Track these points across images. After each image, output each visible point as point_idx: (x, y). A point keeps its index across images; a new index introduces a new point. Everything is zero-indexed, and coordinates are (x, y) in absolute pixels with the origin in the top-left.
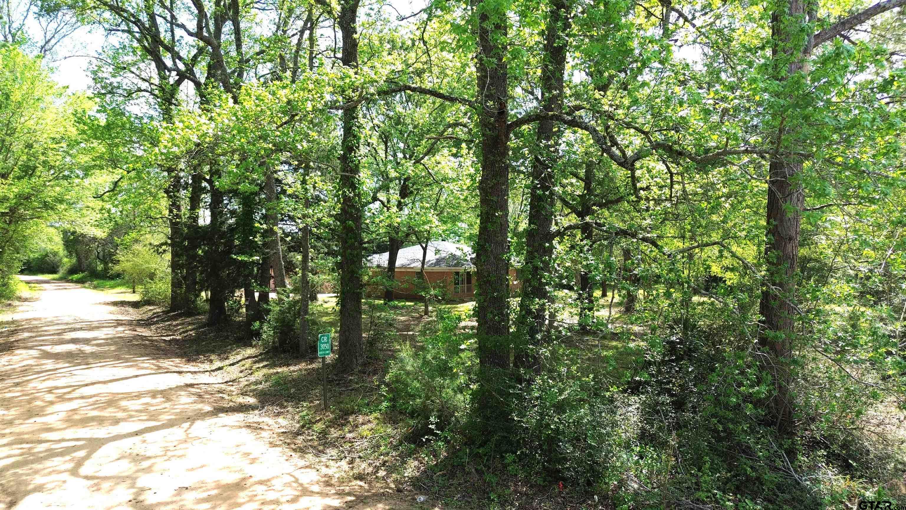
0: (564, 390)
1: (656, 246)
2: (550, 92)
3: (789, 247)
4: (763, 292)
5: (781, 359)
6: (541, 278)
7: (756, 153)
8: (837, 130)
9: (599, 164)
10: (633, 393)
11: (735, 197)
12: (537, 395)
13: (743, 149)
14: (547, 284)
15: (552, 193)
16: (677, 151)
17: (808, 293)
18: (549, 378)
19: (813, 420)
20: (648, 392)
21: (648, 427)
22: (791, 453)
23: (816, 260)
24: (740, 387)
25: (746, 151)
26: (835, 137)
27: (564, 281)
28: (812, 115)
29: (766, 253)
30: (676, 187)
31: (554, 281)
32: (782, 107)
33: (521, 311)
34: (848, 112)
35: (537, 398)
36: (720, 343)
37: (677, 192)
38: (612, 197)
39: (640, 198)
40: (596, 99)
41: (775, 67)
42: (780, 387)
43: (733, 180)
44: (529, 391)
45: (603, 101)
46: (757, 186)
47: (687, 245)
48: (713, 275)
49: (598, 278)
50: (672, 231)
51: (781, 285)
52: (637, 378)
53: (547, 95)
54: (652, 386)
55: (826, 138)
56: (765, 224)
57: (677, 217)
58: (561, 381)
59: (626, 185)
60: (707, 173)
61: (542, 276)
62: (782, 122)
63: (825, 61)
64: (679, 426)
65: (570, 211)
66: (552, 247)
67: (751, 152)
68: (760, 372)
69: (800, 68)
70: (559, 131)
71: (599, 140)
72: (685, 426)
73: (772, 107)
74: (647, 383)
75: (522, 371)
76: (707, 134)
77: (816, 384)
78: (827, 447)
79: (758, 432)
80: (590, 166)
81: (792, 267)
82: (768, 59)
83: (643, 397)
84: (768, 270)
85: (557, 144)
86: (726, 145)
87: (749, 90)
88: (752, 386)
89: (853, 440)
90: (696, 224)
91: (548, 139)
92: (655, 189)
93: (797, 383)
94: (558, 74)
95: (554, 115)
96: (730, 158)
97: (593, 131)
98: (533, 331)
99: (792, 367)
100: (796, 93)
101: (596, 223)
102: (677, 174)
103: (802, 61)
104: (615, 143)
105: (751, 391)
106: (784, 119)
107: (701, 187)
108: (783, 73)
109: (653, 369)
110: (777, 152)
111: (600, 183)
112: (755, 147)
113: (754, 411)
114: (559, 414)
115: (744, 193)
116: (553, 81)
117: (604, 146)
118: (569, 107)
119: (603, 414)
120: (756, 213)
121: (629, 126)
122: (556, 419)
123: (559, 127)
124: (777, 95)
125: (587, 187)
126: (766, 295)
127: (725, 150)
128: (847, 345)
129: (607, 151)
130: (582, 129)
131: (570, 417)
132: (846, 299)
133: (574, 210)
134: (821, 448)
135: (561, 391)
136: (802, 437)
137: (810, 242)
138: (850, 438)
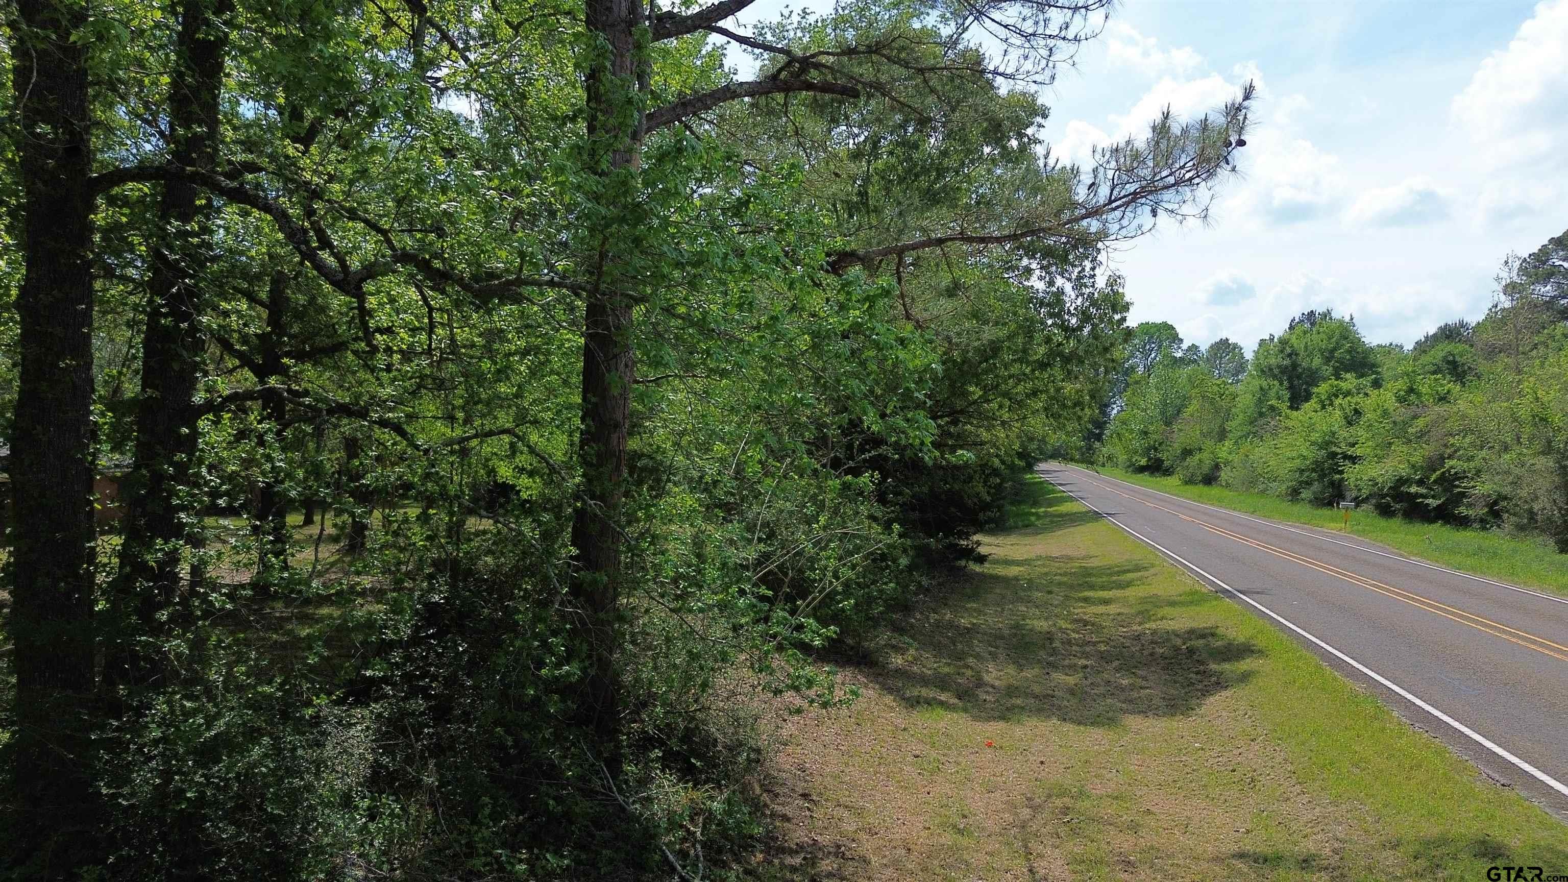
0: (218, 715)
1: (402, 433)
2: (189, 128)
3: (614, 437)
4: (576, 510)
5: (602, 615)
6: (169, 497)
7: (565, 287)
8: (678, 265)
9: (295, 278)
10: (358, 703)
11: (535, 355)
12: (157, 734)
13: (547, 278)
14: (183, 508)
15: (194, 328)
16: (438, 270)
17: (640, 509)
18: (185, 697)
19: (644, 705)
20: (386, 696)
21: (385, 760)
22: (614, 764)
23: (651, 457)
24: (539, 669)
25: (551, 284)
26: (676, 274)
27: (220, 502)
28: (645, 238)
29: (582, 448)
30: (440, 331)
31: (201, 502)
32: (604, 218)
33: (122, 566)
34: (693, 240)
35: (156, 742)
36: (512, 597)
37: (440, 341)
38: (323, 341)
39: (375, 349)
40: (287, 157)
41: (593, 153)
42: (600, 659)
43: (531, 326)
44: (138, 729)
45: (305, 162)
46: (569, 340)
47: (458, 432)
48: (500, 481)
49: (293, 494)
50: (432, 407)
51: (602, 498)
52: (369, 673)
53: (181, 131)
54: (394, 685)
55: (664, 276)
56: (580, 401)
57: (440, 385)
58: (211, 698)
59: (349, 323)
60: (489, 312)
61: (173, 493)
62: (603, 243)
63: (662, 157)
64: (439, 750)
65: (237, 362)
66: (195, 434)
67: (560, 285)
68: (571, 640)
69: (628, 161)
70: (209, 204)
71: (295, 236)
72: (452, 748)
73: (588, 217)
74: (385, 680)
75: (122, 690)
76: (489, 247)
77: (649, 648)
78: (662, 743)
79: (567, 739)
80: (279, 281)
81: (618, 468)
82: (582, 137)
83: (376, 707)
84: (583, 476)
85: (205, 230)
86: (521, 269)
87: (554, 184)
88: (558, 665)
89: (697, 727)
90: (472, 400)
91: (186, 218)
92: (403, 334)
93: (623, 651)
94: (205, 96)
95: (197, 173)
96: (526, 290)
97: (281, 217)
98: (149, 606)
99: (617, 626)
100: (623, 200)
101: (289, 391)
102: (441, 310)
103: (630, 150)
104: (325, 243)
105: (557, 672)
106: (606, 239)
107: (480, 335)
108: (604, 166)
109: (396, 656)
110: (596, 289)
111: (300, 315)
112: (564, 277)
113: (562, 706)
114: (205, 766)
115: (548, 350)
116: (195, 108)
117: (303, 247)
118: (230, 162)
119: (300, 752)
120: (566, 383)
121: (353, 215)
122: (197, 778)
123: (209, 200)
124: (596, 198)
125: (274, 320)
126: (580, 515)
127: (518, 278)
128: (690, 586)
129: (310, 255)
130: (259, 209)
131: (229, 770)
132: (688, 518)
133: (246, 361)
134: (655, 748)
135: (210, 723)
136: (628, 734)
137: (642, 430)
138: (692, 726)
